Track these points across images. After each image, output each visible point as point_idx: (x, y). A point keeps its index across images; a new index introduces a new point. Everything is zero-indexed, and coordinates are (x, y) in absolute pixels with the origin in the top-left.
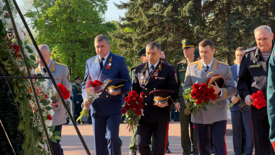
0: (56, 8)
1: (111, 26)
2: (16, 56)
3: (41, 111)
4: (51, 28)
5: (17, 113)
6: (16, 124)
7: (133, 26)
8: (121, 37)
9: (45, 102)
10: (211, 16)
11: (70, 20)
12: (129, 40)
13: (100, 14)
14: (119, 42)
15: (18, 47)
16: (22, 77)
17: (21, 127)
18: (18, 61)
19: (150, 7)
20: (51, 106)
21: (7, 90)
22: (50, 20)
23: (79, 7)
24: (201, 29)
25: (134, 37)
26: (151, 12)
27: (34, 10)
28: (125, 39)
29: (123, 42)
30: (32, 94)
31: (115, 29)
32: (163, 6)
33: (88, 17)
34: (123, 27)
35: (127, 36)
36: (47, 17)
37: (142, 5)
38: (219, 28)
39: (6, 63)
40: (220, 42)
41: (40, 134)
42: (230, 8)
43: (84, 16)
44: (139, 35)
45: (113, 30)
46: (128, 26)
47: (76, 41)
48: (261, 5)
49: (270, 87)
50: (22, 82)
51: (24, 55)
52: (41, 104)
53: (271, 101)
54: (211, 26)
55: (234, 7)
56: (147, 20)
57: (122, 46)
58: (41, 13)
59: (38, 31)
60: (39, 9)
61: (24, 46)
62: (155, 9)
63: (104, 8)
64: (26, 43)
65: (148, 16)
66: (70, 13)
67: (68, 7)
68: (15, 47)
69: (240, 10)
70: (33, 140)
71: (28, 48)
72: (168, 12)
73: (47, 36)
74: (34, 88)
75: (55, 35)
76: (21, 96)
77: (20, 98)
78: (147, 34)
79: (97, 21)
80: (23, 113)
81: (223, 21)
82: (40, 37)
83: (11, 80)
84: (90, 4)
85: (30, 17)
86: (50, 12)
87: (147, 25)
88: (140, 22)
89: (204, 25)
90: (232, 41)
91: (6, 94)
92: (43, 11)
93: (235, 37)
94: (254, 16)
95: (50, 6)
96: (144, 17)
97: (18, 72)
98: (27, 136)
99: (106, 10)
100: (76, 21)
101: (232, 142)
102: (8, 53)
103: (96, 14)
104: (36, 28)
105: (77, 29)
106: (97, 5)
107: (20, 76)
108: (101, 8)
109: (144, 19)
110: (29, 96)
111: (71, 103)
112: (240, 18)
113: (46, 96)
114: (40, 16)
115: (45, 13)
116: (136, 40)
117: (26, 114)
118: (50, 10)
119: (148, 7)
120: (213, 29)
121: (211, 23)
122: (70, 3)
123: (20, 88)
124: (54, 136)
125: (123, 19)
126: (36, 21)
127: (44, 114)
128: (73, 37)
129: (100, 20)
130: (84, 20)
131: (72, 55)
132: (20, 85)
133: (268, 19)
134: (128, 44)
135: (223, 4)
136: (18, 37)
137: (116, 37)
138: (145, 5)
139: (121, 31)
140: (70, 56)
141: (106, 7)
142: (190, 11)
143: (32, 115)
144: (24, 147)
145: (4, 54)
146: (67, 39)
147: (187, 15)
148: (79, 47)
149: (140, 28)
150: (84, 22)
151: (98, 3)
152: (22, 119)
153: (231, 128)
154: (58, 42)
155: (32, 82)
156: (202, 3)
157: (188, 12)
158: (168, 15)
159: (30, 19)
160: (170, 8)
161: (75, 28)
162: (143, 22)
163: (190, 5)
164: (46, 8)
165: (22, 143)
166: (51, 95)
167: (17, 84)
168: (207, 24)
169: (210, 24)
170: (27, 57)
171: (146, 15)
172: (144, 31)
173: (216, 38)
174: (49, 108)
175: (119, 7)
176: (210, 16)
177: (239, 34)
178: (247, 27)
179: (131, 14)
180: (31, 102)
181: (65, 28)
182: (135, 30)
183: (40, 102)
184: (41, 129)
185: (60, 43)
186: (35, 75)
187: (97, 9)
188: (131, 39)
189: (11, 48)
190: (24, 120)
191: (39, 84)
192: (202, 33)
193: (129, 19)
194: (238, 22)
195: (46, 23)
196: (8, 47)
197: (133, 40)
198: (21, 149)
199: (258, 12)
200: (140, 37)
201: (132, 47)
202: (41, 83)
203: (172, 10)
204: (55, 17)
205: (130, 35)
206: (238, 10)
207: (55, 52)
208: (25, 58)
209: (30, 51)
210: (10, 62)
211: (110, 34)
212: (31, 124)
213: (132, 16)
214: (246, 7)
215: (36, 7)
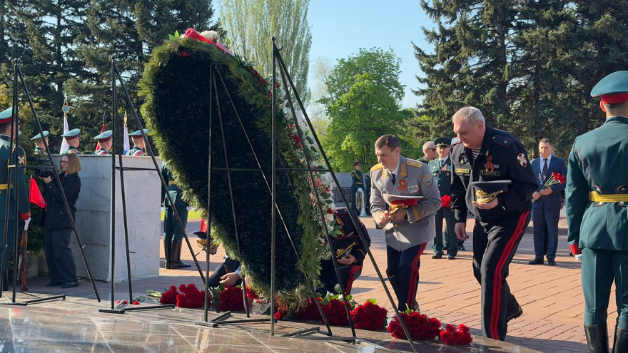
0: (350, 94)
1: (407, 113)
2: (296, 147)
3: (320, 204)
4: (345, 115)
5: (296, 206)
6: (295, 217)
7: (431, 113)
8: (417, 125)
9: (325, 196)
10: (517, 103)
11: (365, 106)
12: (426, 129)
13: (398, 102)
14: (416, 130)
15: (298, 138)
16: (302, 169)
17: (300, 221)
18: (298, 152)
19: (449, 94)
20: (332, 200)
21: (287, 182)
22: (345, 106)
23: (375, 93)
24: (504, 118)
25: (432, 125)
26: (450, 99)
27: (328, 96)
28: (422, 127)
29: (419, 131)
30: (312, 186)
31: (412, 116)
32: (463, 93)
33: (384, 103)
34: (420, 114)
35: (424, 124)
36: (341, 104)
37: (441, 92)
38: (525, 117)
39: (285, 154)
40: (526, 132)
41: (320, 228)
42: (538, 95)
43: (380, 103)
44: (436, 124)
45: (410, 117)
46: (426, 113)
47: (371, 129)
48: (573, 92)
49: (570, 185)
50: (302, 174)
51: (304, 146)
52: (321, 197)
53: (570, 200)
54: (516, 115)
55: (543, 93)
56: (446, 107)
57: (418, 135)
58: (335, 99)
59: (332, 118)
60: (334, 95)
61: (304, 136)
62: (454, 96)
63: (401, 94)
64: (307, 133)
65: (447, 103)
66: (365, 99)
67: (363, 93)
68: (295, 137)
69: (549, 97)
70: (312, 235)
71: (308, 138)
72: (468, 99)
73: (341, 123)
74: (313, 181)
75: (349, 122)
76: (301, 189)
77: (299, 190)
78: (446, 122)
79: (394, 107)
80: (302, 206)
81: (531, 109)
82: (334, 124)
83: (291, 172)
84: (387, 90)
85: (324, 103)
86: (344, 98)
87: (446, 113)
88: (438, 109)
89: (509, 114)
90: (539, 131)
91: (285, 186)
92: (337, 97)
93: (542, 127)
94: (565, 104)
95: (345, 92)
96: (443, 104)
97: (298, 163)
98: (306, 230)
99: (403, 96)
100: (371, 107)
101: (533, 240)
102: (288, 144)
103: (392, 100)
104: (329, 114)
105: (372, 116)
106: (394, 91)
107: (300, 167)
108: (398, 94)
109: (443, 106)
110: (309, 189)
111: (363, 194)
112: (549, 107)
113: (327, 189)
114: (334, 103)
115: (339, 99)
116: (434, 129)
117: (305, 207)
118: (344, 96)
119: (448, 94)
120: (518, 118)
121: (516, 111)
122: (365, 89)
123: (300, 180)
124: (334, 230)
125: (420, 107)
126: (330, 108)
127: (324, 208)
128: (368, 125)
129: (397, 107)
130: (379, 107)
131: (366, 143)
132: (300, 177)
133: (581, 108)
134: (425, 133)
135: (531, 91)
136: (298, 127)
137: (412, 125)
138: (444, 91)
139: (418, 119)
140: (364, 144)
141: (403, 93)
142: (493, 98)
143: (312, 208)
144: (303, 241)
145: (284, 145)
146: (362, 127)
147: (490, 102)
148: (374, 135)
149: (438, 116)
150: (379, 109)
151: (395, 89)
152: (301, 212)
153: (532, 225)
154: (352, 130)
155: (311, 174)
156: (507, 90)
157: (491, 99)
158: (469, 102)
159: (324, 105)
160: (471, 94)
161: (370, 115)
162: (442, 110)
163: (494, 92)
164: (340, 94)
165: (301, 237)
166: (331, 188)
167: (297, 176)
168: (511, 113)
169: (515, 113)
170: (308, 149)
171: (445, 102)
172: (443, 119)
173: (521, 127)
174: (330, 202)
175: (416, 93)
176: (515, 103)
177: (548, 123)
178: (557, 116)
179: (428, 101)
180: (311, 195)
181: (359, 115)
182: (433, 119)
183: (321, 195)
184: (321, 223)
185: (354, 130)
186: (316, 167)
187: (394, 95)
188: (428, 127)
189: (291, 139)
190: (304, 213)
191: (319, 177)
192: (506, 123)
193: (427, 106)
194: (546, 111)
195: (340, 110)
196: (288, 138)
197: (430, 128)
198: (300, 243)
199: (569, 100)
200: (438, 126)
201: (429, 136)
202: (322, 175)
203: (474, 97)
204: (349, 103)
205: (427, 123)
206: (546, 97)
207: (349, 140)
208: (306, 149)
209: (311, 142)
210: (290, 154)
211: (406, 122)
212: (310, 217)
213: (430, 103)
214: (556, 94)
215: (331, 93)
